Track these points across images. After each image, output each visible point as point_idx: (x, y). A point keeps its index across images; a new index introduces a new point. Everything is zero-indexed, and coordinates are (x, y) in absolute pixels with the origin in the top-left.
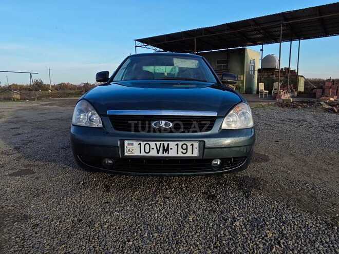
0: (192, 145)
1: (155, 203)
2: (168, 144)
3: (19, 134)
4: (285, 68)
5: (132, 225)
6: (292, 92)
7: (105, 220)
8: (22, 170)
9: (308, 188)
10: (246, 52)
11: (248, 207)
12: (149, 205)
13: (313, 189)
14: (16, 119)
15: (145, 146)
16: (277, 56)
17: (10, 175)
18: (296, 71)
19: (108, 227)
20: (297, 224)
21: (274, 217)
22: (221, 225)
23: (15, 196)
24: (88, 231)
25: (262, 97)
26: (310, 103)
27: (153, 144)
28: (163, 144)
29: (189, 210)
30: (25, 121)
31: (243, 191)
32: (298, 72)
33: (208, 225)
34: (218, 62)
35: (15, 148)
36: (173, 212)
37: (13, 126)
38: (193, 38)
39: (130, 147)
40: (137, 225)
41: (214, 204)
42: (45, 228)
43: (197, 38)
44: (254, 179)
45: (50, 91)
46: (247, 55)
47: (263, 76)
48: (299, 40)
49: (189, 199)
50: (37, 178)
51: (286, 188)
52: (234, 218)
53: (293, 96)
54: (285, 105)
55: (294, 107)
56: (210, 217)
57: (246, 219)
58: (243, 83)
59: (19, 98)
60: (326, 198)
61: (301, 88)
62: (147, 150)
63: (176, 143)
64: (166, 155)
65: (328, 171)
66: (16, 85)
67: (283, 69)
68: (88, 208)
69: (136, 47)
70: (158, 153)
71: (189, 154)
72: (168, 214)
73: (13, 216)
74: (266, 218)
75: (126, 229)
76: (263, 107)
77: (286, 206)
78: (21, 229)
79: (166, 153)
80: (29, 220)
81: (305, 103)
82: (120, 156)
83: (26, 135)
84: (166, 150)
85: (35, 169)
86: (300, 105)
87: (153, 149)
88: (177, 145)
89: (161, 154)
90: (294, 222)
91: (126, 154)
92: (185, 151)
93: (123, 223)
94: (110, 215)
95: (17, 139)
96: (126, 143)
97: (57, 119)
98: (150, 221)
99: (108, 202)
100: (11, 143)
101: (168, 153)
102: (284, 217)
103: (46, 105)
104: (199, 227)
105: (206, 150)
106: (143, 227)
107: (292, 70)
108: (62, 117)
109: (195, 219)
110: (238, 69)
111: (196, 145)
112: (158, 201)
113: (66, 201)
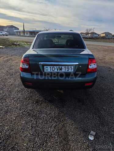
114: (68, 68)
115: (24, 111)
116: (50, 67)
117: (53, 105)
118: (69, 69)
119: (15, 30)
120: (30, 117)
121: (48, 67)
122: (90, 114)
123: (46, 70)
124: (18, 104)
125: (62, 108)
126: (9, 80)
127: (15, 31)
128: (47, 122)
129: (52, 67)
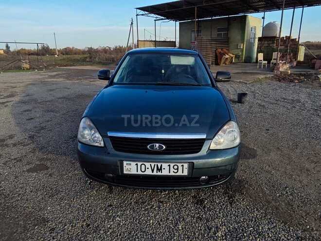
0: (183, 166)
1: (151, 208)
2: (161, 165)
3: (32, 119)
4: (286, 37)
5: (131, 232)
6: (291, 62)
7: (109, 226)
8: (37, 165)
9: (287, 192)
10: (247, 19)
11: (231, 214)
12: (146, 210)
13: (291, 195)
14: (27, 98)
15: (141, 166)
16: (278, 23)
17: (28, 171)
18: (297, 40)
19: (111, 234)
20: (270, 236)
21: (252, 227)
22: (206, 235)
23: (34, 196)
24: (94, 237)
25: (260, 67)
26: (307, 76)
27: (148, 165)
28: (157, 165)
29: (179, 217)
30: (36, 101)
31: (228, 196)
32: (299, 41)
33: (195, 234)
34: (219, 30)
35: (30, 137)
36: (165, 219)
37: (26, 107)
38: (193, 7)
39: (128, 167)
40: (135, 232)
41: (201, 210)
42: (60, 233)
43: (197, 7)
44: (240, 181)
45: (56, 56)
46: (249, 23)
47: (263, 44)
48: (303, 7)
49: (180, 203)
50: (50, 175)
51: (267, 192)
52: (217, 227)
53: (292, 66)
54: (283, 78)
55: (292, 81)
56: (197, 225)
57: (227, 228)
58: (243, 51)
59: (29, 68)
60: (302, 207)
61: (301, 57)
62: (143, 170)
63: (168, 164)
64: (159, 173)
65: (309, 170)
66: (25, 50)
67: (284, 37)
68: (95, 212)
69: (137, 15)
70: (153, 172)
71: (180, 173)
72: (161, 220)
73: (34, 218)
74: (245, 228)
75: (126, 236)
76: (260, 81)
77: (264, 215)
78: (41, 233)
79: (159, 172)
80: (47, 223)
81: (303, 76)
82: (120, 174)
83: (37, 120)
84: (159, 170)
85: (49, 164)
86: (297, 79)
87: (148, 168)
88: (169, 165)
89: (155, 173)
90: (268, 234)
91: (125, 172)
92: (176, 171)
93: (123, 230)
94: (113, 220)
95: (30, 126)
96: (125, 163)
97: (64, 98)
98: (146, 227)
99: (111, 205)
100: (26, 130)
101: (161, 172)
102: (261, 228)
103: (54, 77)
104: (186, 236)
105: (194, 170)
106: (140, 235)
107: (293, 39)
108: (69, 95)
109: (183, 227)
110: (239, 37)
111: (186, 166)
112: (153, 206)
113: (76, 203)
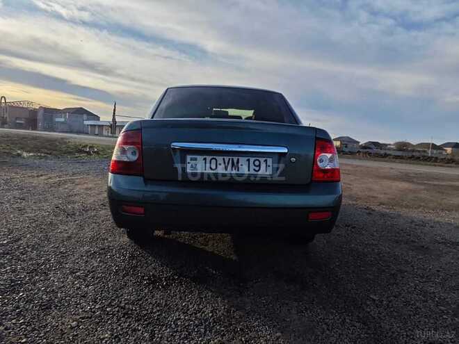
114: (257, 163)
115: (110, 305)
116: (205, 159)
117: (206, 288)
118: (259, 166)
119: (88, 120)
120: (130, 320)
121: (198, 157)
122: (332, 313)
123: (192, 166)
124: (87, 286)
125: (237, 298)
126: (60, 227)
127: (86, 123)
128: (189, 334)
129: (209, 158)
